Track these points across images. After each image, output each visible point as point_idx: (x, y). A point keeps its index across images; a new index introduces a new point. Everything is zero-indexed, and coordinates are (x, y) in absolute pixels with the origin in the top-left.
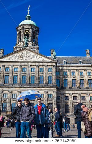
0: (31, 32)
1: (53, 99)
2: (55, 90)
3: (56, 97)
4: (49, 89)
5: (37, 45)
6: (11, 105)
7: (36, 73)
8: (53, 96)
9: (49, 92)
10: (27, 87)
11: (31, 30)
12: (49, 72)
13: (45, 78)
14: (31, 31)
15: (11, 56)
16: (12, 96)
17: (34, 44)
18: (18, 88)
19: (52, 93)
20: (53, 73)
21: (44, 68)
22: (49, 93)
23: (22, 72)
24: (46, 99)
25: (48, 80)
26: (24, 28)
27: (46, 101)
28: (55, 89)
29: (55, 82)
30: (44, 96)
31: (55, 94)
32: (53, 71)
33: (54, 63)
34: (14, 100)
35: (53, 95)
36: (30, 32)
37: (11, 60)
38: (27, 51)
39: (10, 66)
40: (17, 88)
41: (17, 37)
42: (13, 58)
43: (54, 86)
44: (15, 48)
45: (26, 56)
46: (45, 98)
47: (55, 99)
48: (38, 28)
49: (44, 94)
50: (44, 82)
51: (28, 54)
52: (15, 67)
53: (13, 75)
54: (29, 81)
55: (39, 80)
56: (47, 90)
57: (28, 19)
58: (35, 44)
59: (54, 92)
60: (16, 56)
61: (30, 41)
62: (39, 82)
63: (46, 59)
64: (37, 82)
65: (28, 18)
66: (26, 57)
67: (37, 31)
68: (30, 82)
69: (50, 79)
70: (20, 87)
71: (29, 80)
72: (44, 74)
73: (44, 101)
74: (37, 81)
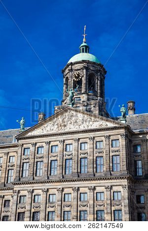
0: (85, 76)
1: (121, 201)
2: (125, 182)
3: (127, 197)
4: (113, 181)
5: (97, 97)
6: (47, 216)
7: (89, 153)
8: (123, 195)
9: (114, 187)
10: (73, 181)
11: (85, 71)
12: (112, 149)
13: (105, 160)
14: (85, 73)
15: (45, 126)
16: (48, 198)
17: (91, 97)
18: (58, 184)
19: (120, 189)
20: (121, 150)
21: (104, 141)
22: (115, 189)
23: (65, 152)
24: (109, 202)
25: (111, 165)
26: (71, 70)
27: (109, 207)
28: (126, 180)
29: (125, 167)
30: (105, 195)
31: (126, 190)
32: (121, 146)
33: (122, 130)
34: (52, 205)
35: (122, 192)
36: (83, 76)
37: (45, 133)
38: (73, 112)
39: (44, 144)
40: (56, 184)
41: (64, 88)
42: (48, 128)
43: (122, 175)
44: (56, 108)
45: (69, 122)
46: (107, 199)
47: (127, 201)
48: (99, 65)
49: (105, 193)
50: (105, 169)
51: (73, 118)
52: (52, 144)
53: (50, 159)
54: (76, 168)
55: (95, 165)
56: (110, 185)
57: (83, 52)
58: (95, 97)
59: (124, 187)
60: (53, 125)
61: (83, 92)
62: (95, 169)
63: (108, 123)
64: (92, 170)
65: (83, 49)
66: (71, 123)
67: (97, 71)
68: (79, 171)
69: (115, 162)
70: (60, 181)
71: (76, 166)
72: (104, 152)
73: (106, 206)
74: (90, 168)
